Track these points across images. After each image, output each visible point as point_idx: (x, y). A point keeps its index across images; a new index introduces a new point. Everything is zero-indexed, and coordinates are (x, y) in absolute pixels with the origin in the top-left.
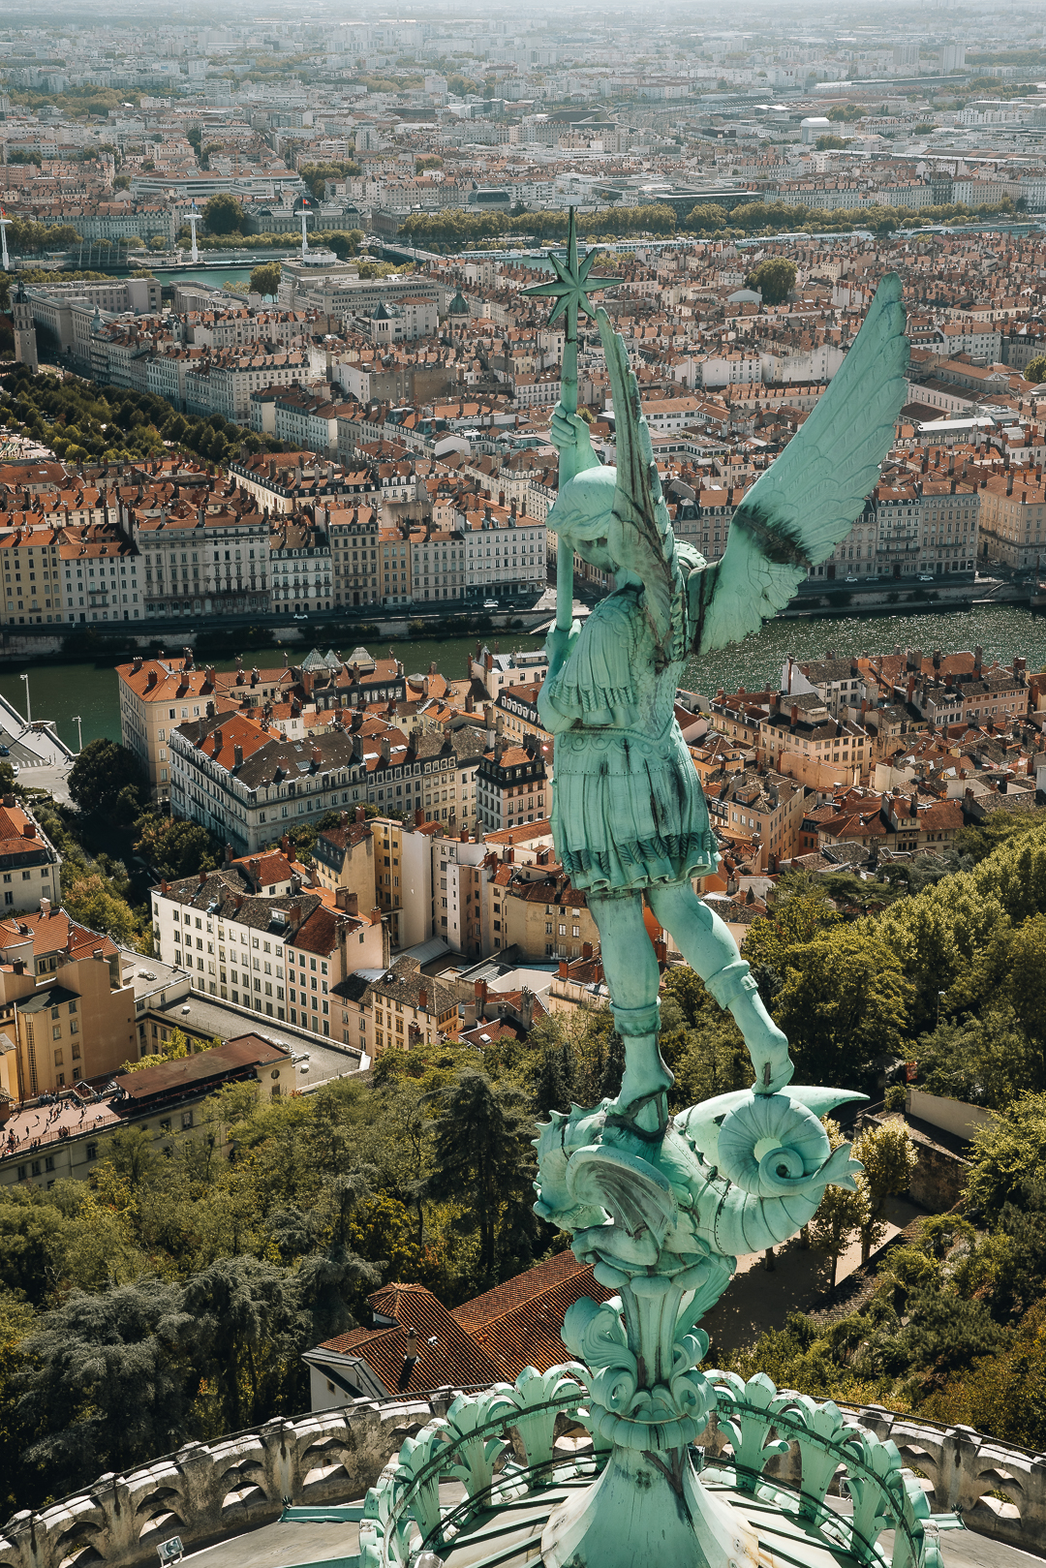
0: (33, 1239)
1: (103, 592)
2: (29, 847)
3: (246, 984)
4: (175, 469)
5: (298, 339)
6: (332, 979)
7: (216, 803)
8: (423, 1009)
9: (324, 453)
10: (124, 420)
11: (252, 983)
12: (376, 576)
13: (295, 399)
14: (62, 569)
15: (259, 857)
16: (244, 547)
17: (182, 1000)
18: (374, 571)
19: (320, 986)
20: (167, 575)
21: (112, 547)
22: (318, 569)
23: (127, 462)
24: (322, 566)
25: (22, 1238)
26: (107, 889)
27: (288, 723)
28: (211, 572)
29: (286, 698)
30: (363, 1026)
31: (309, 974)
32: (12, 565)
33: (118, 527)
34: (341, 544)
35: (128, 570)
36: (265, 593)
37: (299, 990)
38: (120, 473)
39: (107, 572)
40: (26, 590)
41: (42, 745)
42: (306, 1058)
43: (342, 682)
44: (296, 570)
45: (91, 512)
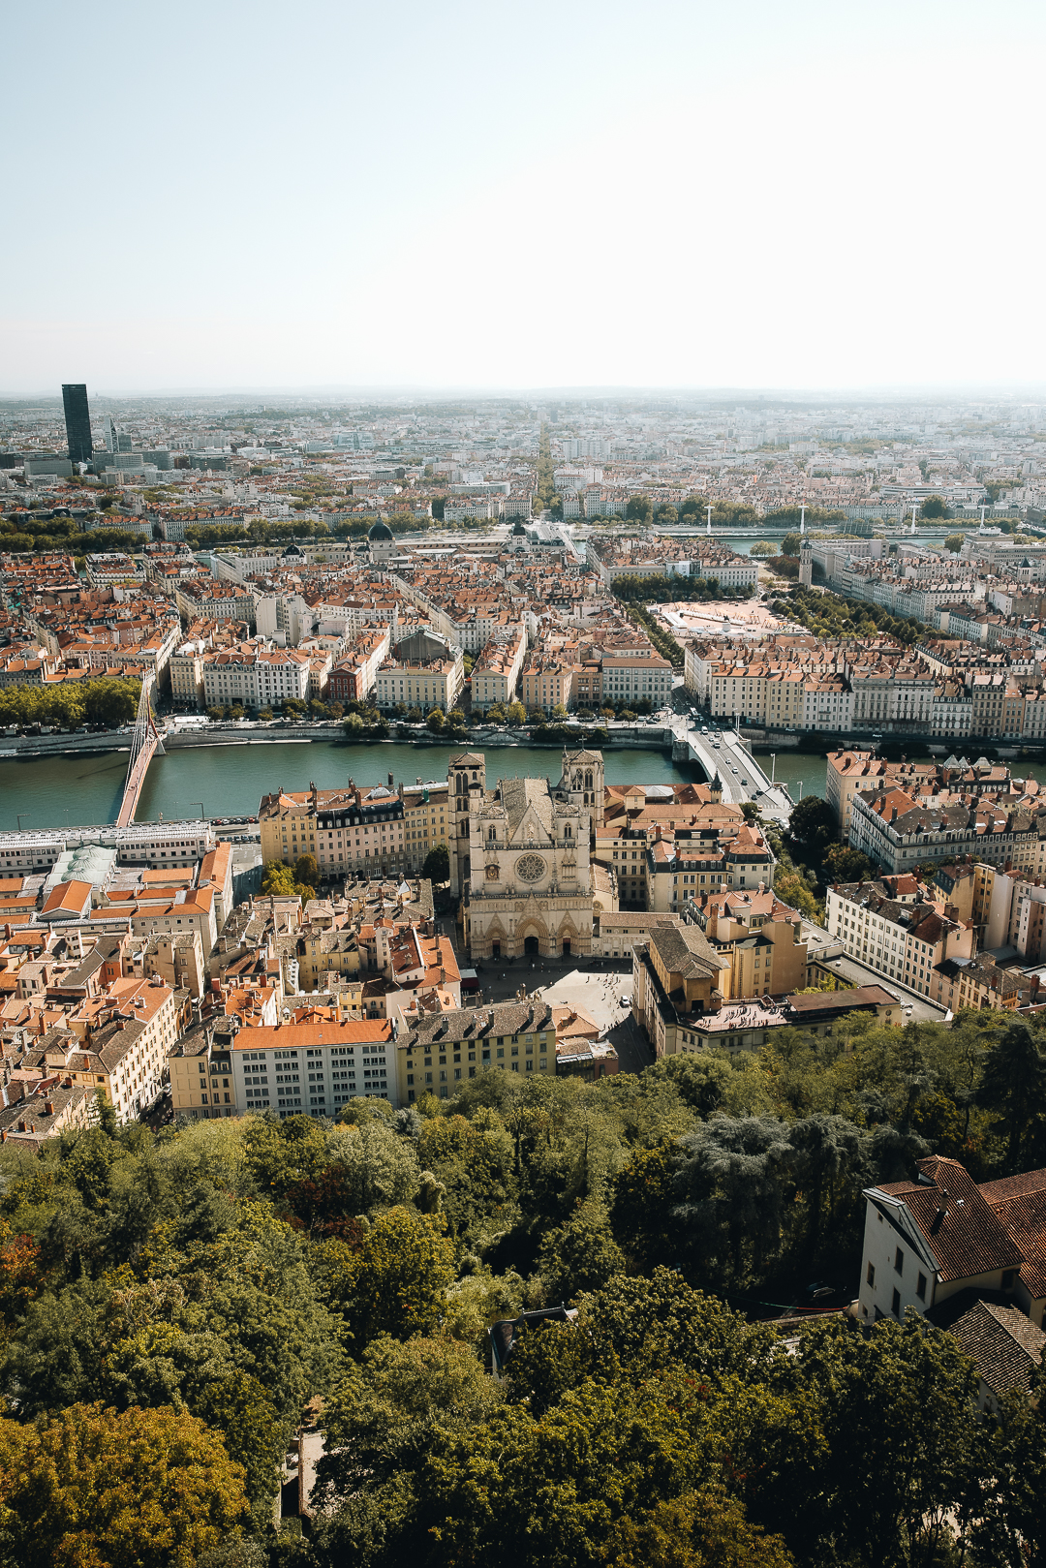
0: (711, 1078)
1: (828, 712)
2: (759, 852)
3: (879, 955)
4: (881, 645)
5: (969, 577)
6: (935, 960)
7: (876, 841)
8: (994, 989)
9: (977, 642)
10: (856, 618)
11: (883, 955)
12: (1001, 719)
13: (964, 611)
14: (805, 695)
15: (899, 876)
16: (918, 693)
17: (837, 957)
18: (999, 715)
19: (926, 963)
20: (868, 706)
21: (838, 687)
22: (963, 711)
23: (853, 639)
24: (966, 709)
25: (705, 1077)
26: (801, 884)
27: (930, 798)
28: (895, 707)
29: (930, 783)
30: (951, 994)
31: (920, 954)
32: (777, 692)
33: (842, 676)
34: (980, 697)
35: (844, 701)
36: (927, 723)
37: (912, 963)
38: (848, 645)
39: (832, 701)
40: (783, 708)
41: (776, 796)
42: (911, 1007)
43: (969, 777)
44: (949, 710)
45: (827, 665)
